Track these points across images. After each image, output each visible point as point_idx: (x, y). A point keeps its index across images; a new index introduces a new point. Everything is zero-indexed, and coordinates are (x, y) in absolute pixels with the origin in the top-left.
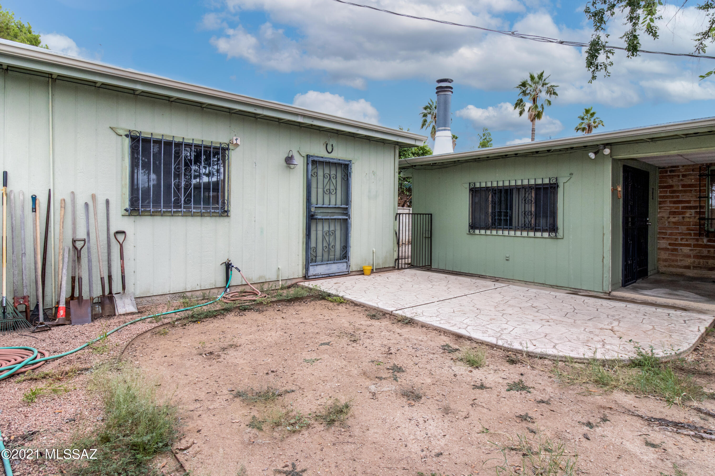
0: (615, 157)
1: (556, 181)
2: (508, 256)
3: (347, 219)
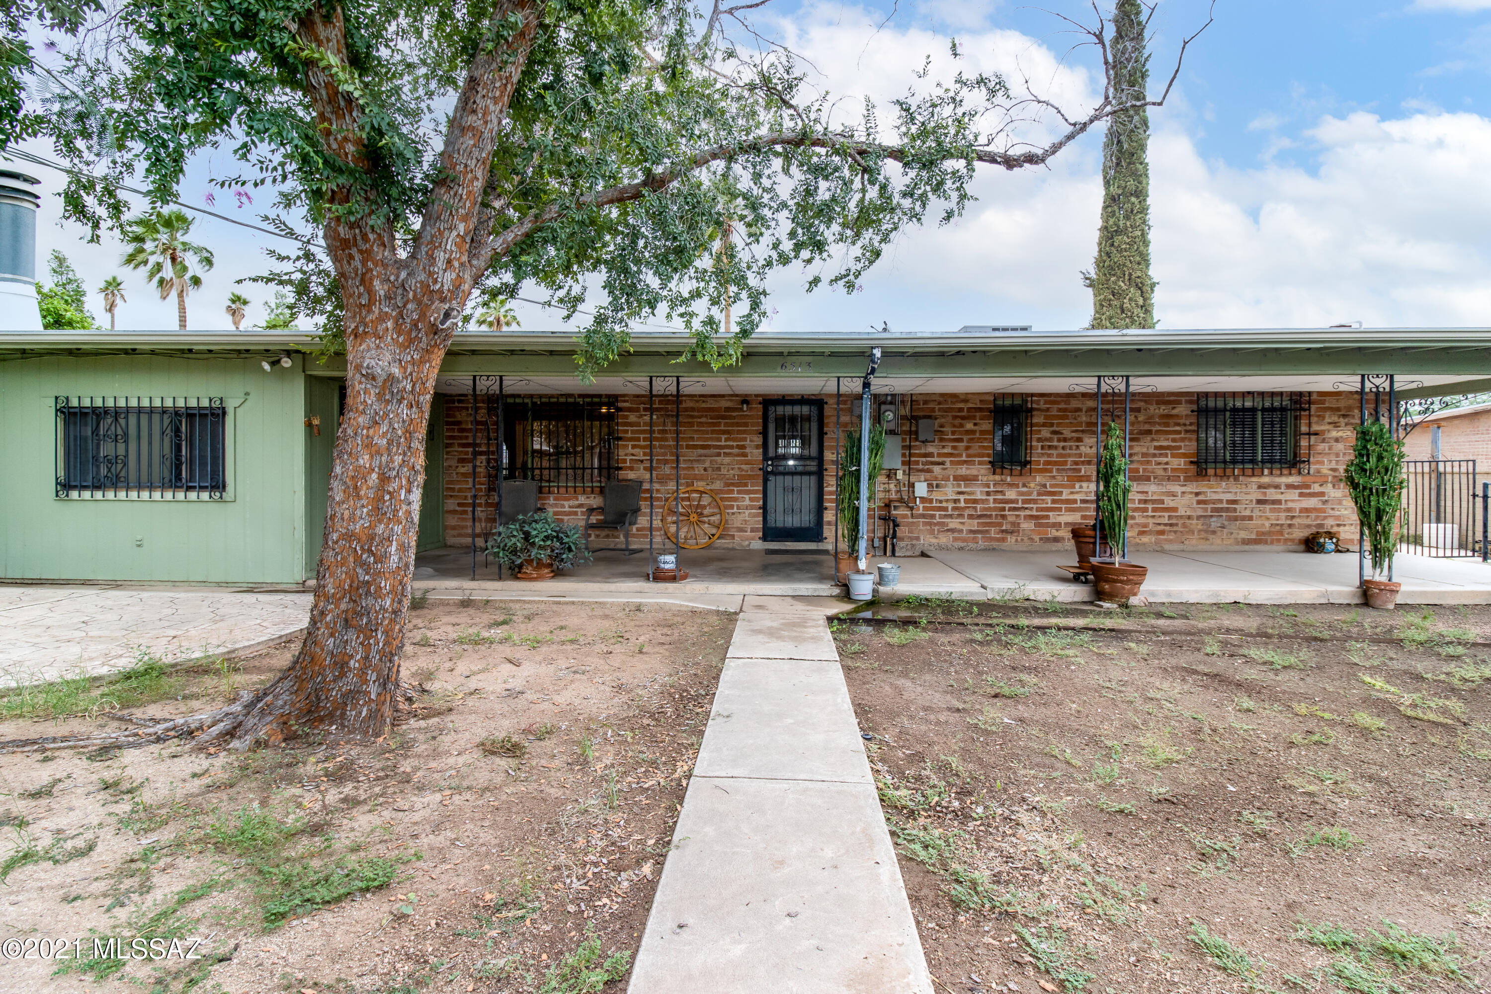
0: (309, 373)
1: (221, 403)
2: (139, 538)
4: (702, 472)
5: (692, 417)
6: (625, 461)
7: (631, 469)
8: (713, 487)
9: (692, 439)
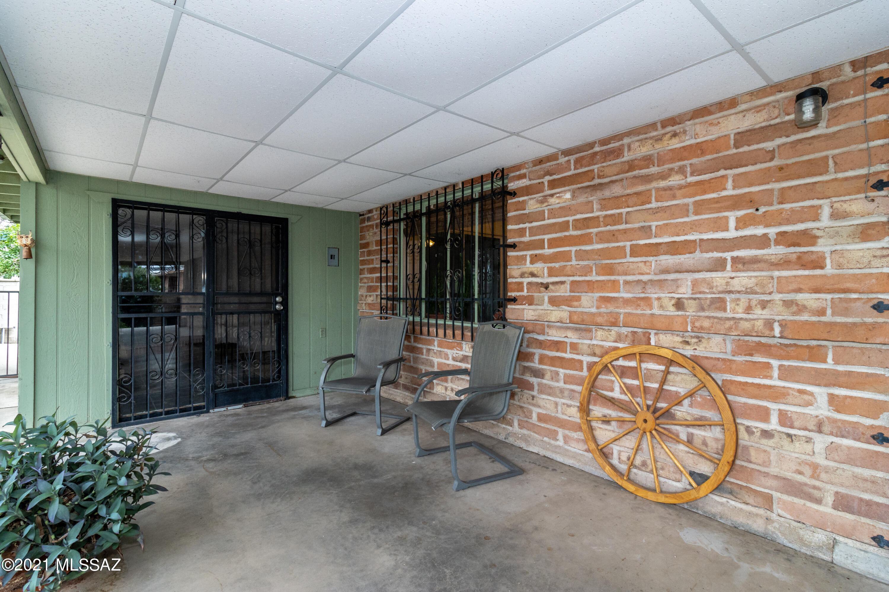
4: (672, 311)
5: (648, 179)
6: (519, 286)
7: (530, 301)
8: (701, 351)
9: (646, 231)
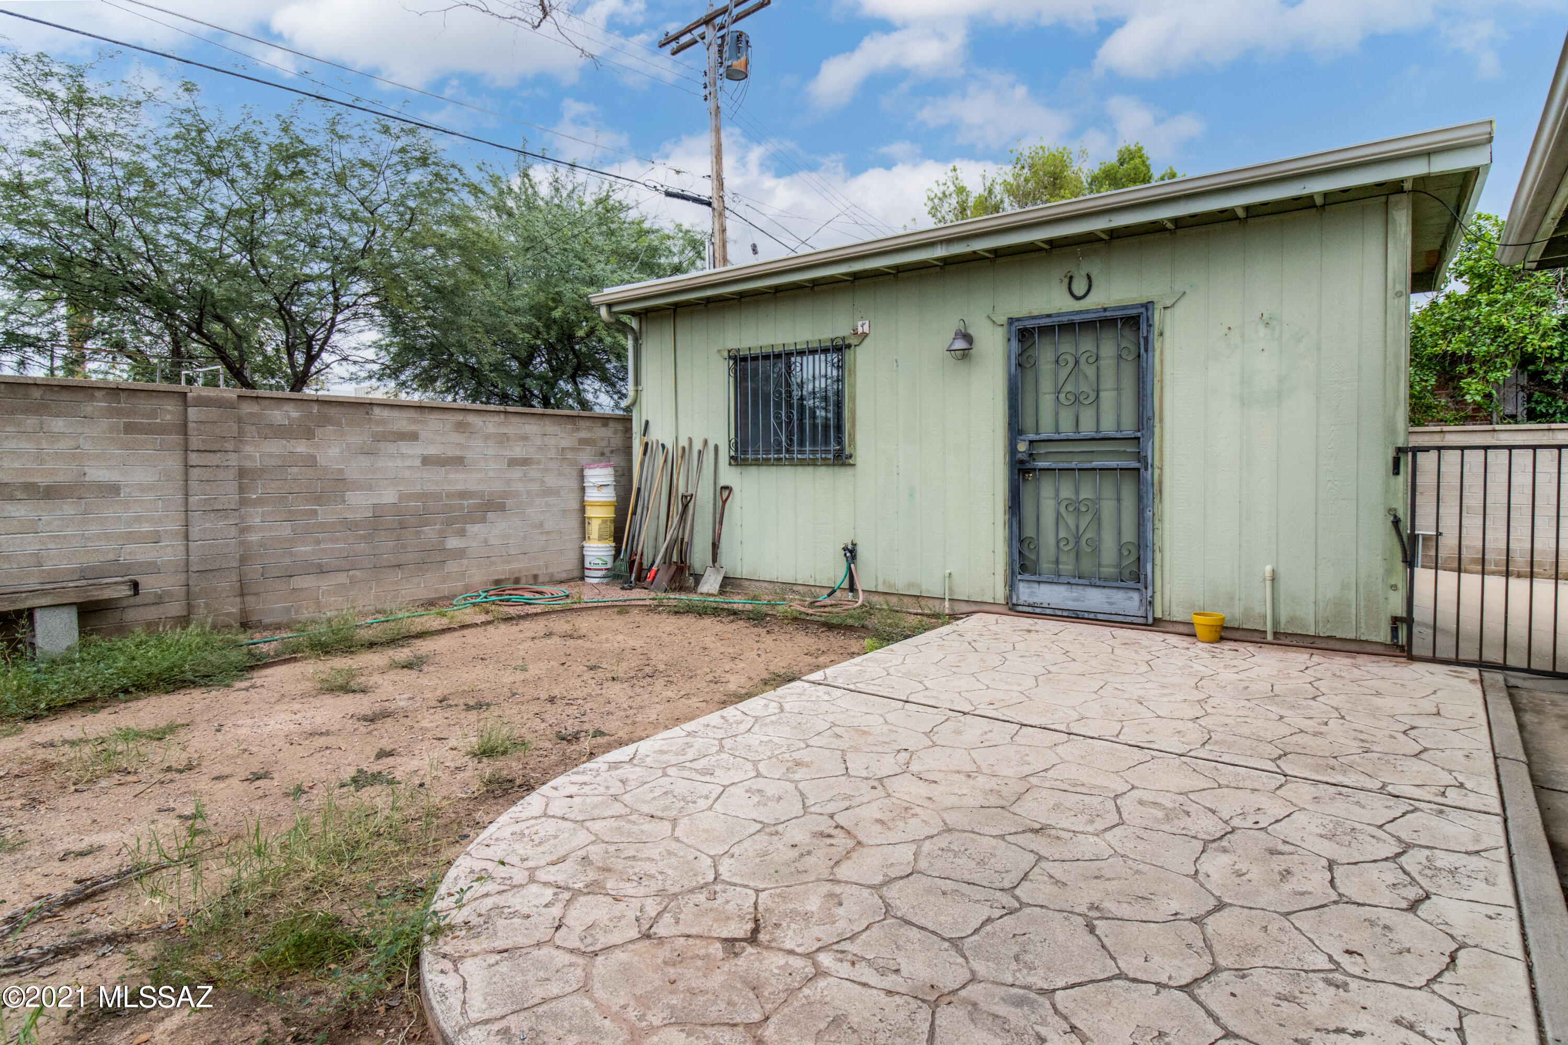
3: (1138, 469)
